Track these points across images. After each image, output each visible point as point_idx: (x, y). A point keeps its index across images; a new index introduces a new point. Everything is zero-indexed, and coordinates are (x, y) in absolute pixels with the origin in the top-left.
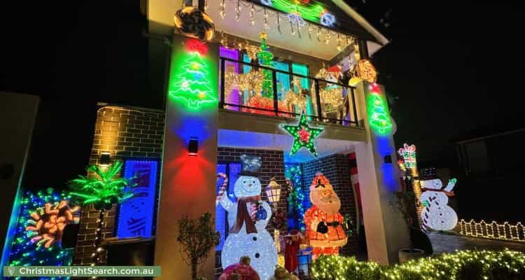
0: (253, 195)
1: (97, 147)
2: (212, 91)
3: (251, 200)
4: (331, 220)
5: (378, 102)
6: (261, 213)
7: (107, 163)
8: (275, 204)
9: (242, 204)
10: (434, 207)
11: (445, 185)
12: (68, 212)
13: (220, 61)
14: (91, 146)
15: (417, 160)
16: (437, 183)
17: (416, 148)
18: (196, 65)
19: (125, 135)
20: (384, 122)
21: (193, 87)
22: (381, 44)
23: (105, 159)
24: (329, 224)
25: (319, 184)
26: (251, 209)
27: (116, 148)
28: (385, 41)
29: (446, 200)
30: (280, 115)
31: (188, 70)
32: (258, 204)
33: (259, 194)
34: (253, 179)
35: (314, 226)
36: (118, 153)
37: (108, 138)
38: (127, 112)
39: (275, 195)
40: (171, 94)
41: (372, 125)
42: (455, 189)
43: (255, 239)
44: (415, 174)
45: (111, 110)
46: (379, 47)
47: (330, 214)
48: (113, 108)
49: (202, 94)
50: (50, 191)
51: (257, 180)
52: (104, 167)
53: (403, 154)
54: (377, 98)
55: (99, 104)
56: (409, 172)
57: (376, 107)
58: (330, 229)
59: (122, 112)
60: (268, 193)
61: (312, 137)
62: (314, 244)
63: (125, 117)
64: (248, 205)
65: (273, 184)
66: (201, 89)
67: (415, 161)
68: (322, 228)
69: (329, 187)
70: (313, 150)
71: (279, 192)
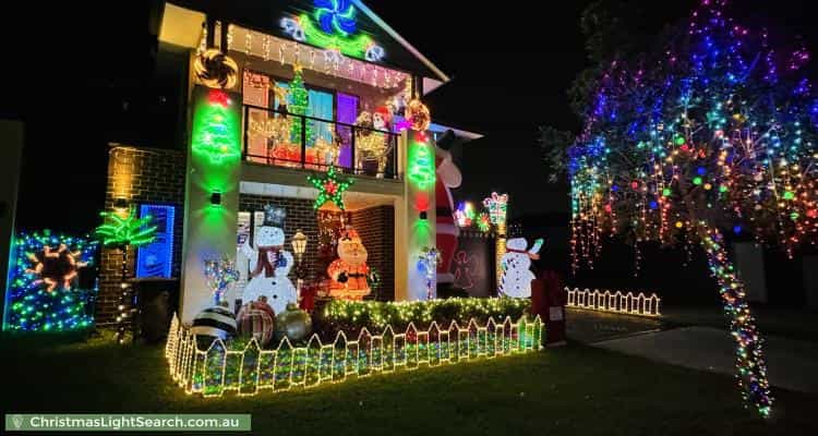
0: (275, 244)
1: (111, 190)
2: (234, 144)
3: (272, 249)
4: (353, 272)
5: (422, 153)
6: (281, 261)
7: (124, 206)
8: (300, 256)
9: (263, 252)
10: (511, 270)
11: (530, 246)
12: (69, 256)
13: (244, 108)
14: (106, 190)
15: (508, 214)
16: (522, 243)
17: (510, 199)
18: (219, 118)
19: (140, 177)
20: (426, 175)
21: (216, 141)
22: (441, 80)
23: (122, 203)
24: (350, 275)
25: (347, 237)
26: (271, 257)
27: (132, 192)
28: (446, 79)
29: (529, 264)
30: (307, 166)
31: (211, 124)
32: (278, 253)
33: (282, 244)
34: (276, 229)
35: (335, 276)
36: (134, 197)
37: (122, 181)
38: (140, 153)
39: (300, 246)
40: (195, 148)
41: (411, 178)
42: (541, 252)
43: (274, 283)
44: (502, 231)
45: (122, 151)
46: (439, 83)
47: (355, 266)
48: (126, 149)
49: (224, 147)
50: (47, 232)
51: (280, 231)
52: (121, 211)
53: (489, 206)
54: (422, 149)
55: (111, 144)
56: (494, 227)
57: (418, 159)
58: (351, 280)
59: (136, 153)
60: (294, 243)
61: (339, 190)
62: (333, 293)
63: (138, 159)
64: (269, 254)
65: (299, 235)
66: (224, 143)
67: (504, 216)
68: (342, 278)
69: (357, 241)
70: (339, 204)
71: (305, 243)
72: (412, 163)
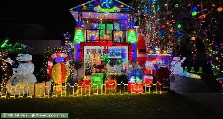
2: (83, 38)
16: (178, 58)
20: (133, 39)
30: (101, 41)
41: (129, 41)
49: (80, 39)
54: (132, 32)
72: (129, 36)
